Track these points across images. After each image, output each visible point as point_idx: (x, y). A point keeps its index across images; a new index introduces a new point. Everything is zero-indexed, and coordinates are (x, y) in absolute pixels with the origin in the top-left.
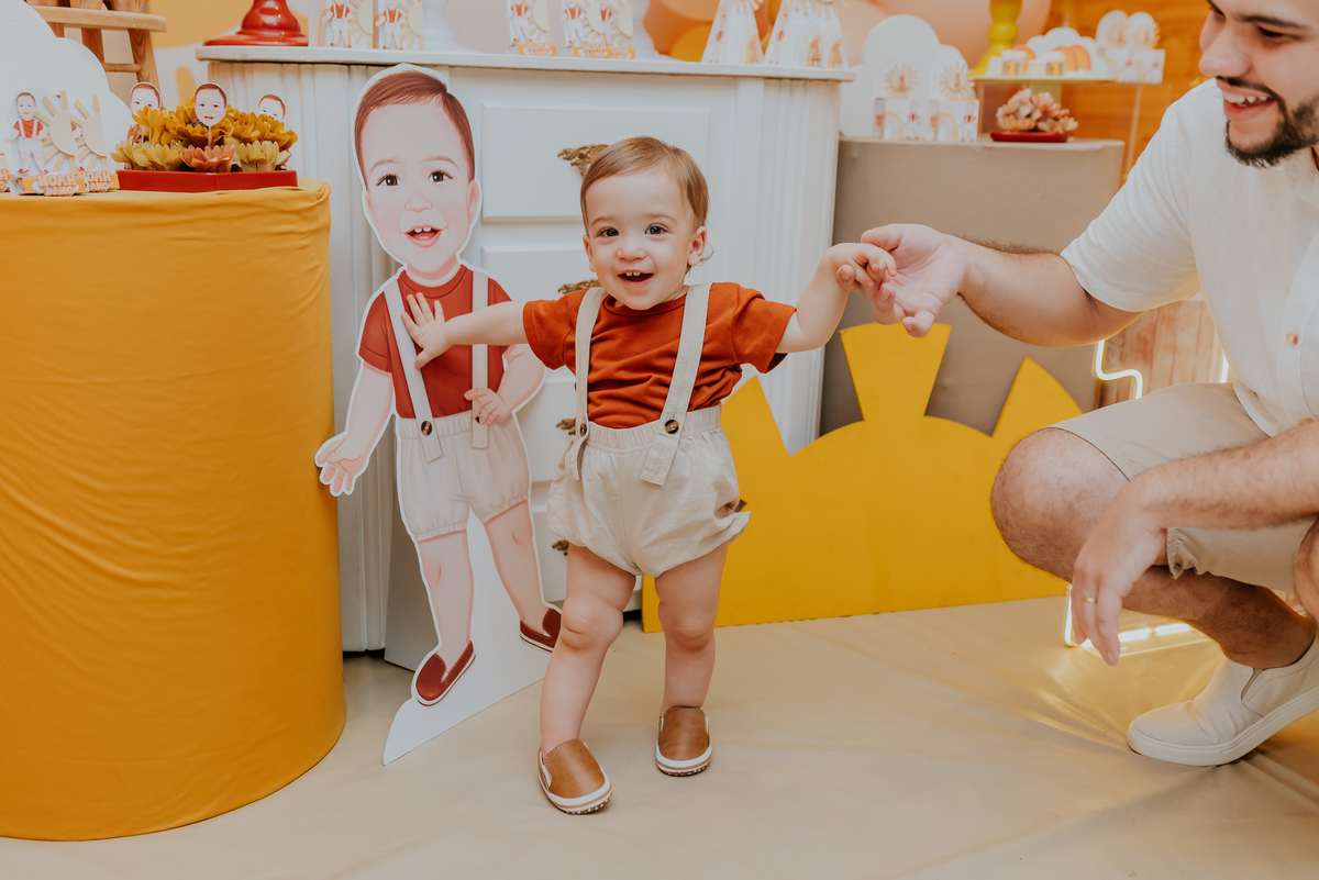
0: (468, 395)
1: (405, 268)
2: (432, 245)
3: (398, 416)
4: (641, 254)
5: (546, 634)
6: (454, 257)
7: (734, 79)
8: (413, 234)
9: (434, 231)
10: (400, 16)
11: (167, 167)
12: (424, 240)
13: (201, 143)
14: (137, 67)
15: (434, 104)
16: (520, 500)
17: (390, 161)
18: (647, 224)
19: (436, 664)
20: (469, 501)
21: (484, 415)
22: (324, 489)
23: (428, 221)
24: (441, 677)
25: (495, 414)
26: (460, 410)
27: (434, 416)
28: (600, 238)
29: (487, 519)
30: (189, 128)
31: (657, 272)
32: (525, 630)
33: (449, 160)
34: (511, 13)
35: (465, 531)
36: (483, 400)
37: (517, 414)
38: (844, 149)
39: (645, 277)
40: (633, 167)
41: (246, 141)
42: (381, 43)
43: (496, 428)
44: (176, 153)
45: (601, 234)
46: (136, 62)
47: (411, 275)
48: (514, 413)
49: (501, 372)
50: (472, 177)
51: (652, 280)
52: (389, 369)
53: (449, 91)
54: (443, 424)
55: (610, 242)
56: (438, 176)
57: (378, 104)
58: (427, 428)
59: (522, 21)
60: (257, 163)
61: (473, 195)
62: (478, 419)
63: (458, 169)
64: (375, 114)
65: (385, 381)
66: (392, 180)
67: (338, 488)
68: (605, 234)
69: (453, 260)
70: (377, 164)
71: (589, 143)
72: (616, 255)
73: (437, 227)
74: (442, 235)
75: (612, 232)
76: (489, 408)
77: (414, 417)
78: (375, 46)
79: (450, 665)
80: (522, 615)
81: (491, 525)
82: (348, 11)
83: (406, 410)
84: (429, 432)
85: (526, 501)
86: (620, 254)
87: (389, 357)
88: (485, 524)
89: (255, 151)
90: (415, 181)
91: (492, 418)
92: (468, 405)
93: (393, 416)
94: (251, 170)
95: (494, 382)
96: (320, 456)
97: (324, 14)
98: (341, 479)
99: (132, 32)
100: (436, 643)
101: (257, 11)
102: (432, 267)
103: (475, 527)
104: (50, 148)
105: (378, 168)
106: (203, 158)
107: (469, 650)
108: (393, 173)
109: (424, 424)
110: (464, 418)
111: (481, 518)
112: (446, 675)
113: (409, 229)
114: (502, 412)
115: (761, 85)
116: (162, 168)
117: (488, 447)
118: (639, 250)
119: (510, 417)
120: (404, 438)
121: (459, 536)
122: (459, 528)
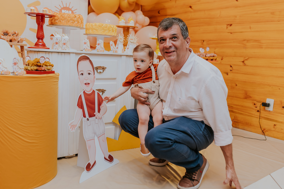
0: (95, 114)
1: (84, 90)
2: (88, 86)
3: (83, 117)
5: (109, 159)
6: (92, 88)
7: (121, 56)
8: (85, 84)
9: (89, 84)
10: (66, 44)
11: (34, 70)
12: (87, 85)
13: (40, 66)
14: (22, 52)
15: (88, 61)
16: (104, 134)
17: (82, 71)
19: (89, 164)
20: (95, 133)
21: (97, 117)
23: (88, 82)
24: (90, 167)
26: (93, 116)
27: (89, 117)
30: (38, 64)
32: (105, 158)
33: (91, 71)
35: (94, 139)
36: (97, 115)
41: (47, 66)
43: (99, 120)
44: (36, 68)
46: (21, 51)
47: (85, 91)
48: (102, 117)
49: (100, 109)
50: (94, 74)
52: (82, 108)
53: (90, 59)
54: (90, 119)
56: (89, 74)
57: (80, 61)
60: (49, 70)
61: (94, 77)
62: (96, 118)
63: (92, 73)
64: (80, 62)
66: (82, 74)
69: (92, 89)
70: (80, 71)
71: (98, 66)
73: (89, 83)
74: (90, 84)
76: (98, 116)
77: (86, 117)
79: (92, 165)
80: (105, 156)
81: (99, 138)
82: (58, 43)
83: (84, 116)
84: (88, 120)
87: (82, 106)
89: (49, 67)
90: (86, 74)
91: (99, 118)
93: (82, 117)
94: (48, 71)
95: (99, 111)
97: (54, 44)
98: (73, 129)
99: (21, 46)
100: (89, 160)
101: (38, 42)
102: (89, 90)
103: (96, 138)
104: (18, 67)
105: (80, 72)
106: (41, 69)
107: (95, 162)
108: (83, 73)
109: (87, 119)
110: (94, 118)
111: (97, 137)
113: (85, 83)
115: (125, 56)
116: (33, 70)
117: (98, 124)
120: (84, 121)
121: (93, 140)
122: (93, 138)
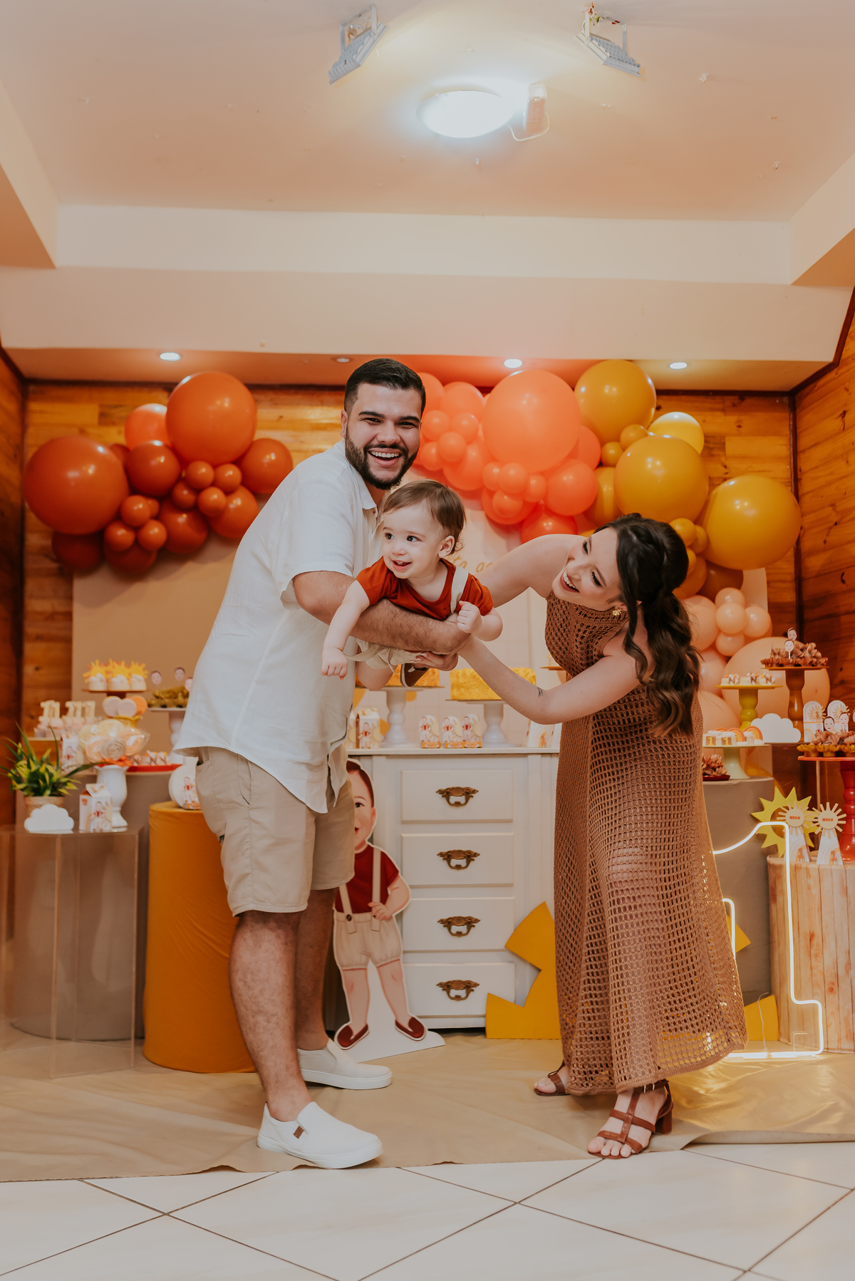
0: (370, 905)
3: (335, 910)
5: (410, 1030)
6: (365, 840)
15: (356, 774)
16: (396, 959)
19: (348, 1031)
20: (369, 955)
21: (378, 915)
24: (350, 1037)
25: (384, 915)
26: (365, 911)
27: (353, 912)
29: (378, 965)
32: (398, 1025)
33: (363, 798)
34: (421, 729)
35: (366, 969)
36: (378, 908)
37: (397, 916)
42: (361, 745)
43: (384, 922)
48: (394, 915)
49: (388, 895)
50: (373, 805)
53: (362, 768)
54: (356, 917)
56: (358, 805)
59: (426, 732)
61: (374, 814)
62: (374, 916)
63: (367, 802)
69: (363, 843)
71: (451, 787)
73: (357, 827)
74: (360, 830)
76: (381, 911)
77: (343, 911)
78: (358, 746)
79: (356, 1032)
80: (397, 1017)
81: (381, 968)
83: (340, 907)
84: (350, 920)
85: (399, 960)
88: (378, 967)
91: (382, 917)
92: (369, 910)
95: (383, 900)
100: (348, 1020)
103: (372, 968)
107: (366, 1029)
109: (348, 916)
110: (367, 915)
111: (375, 964)
112: (353, 1037)
114: (387, 914)
115: (540, 756)
117: (379, 930)
119: (391, 917)
120: (338, 920)
121: (363, 971)
122: (363, 967)
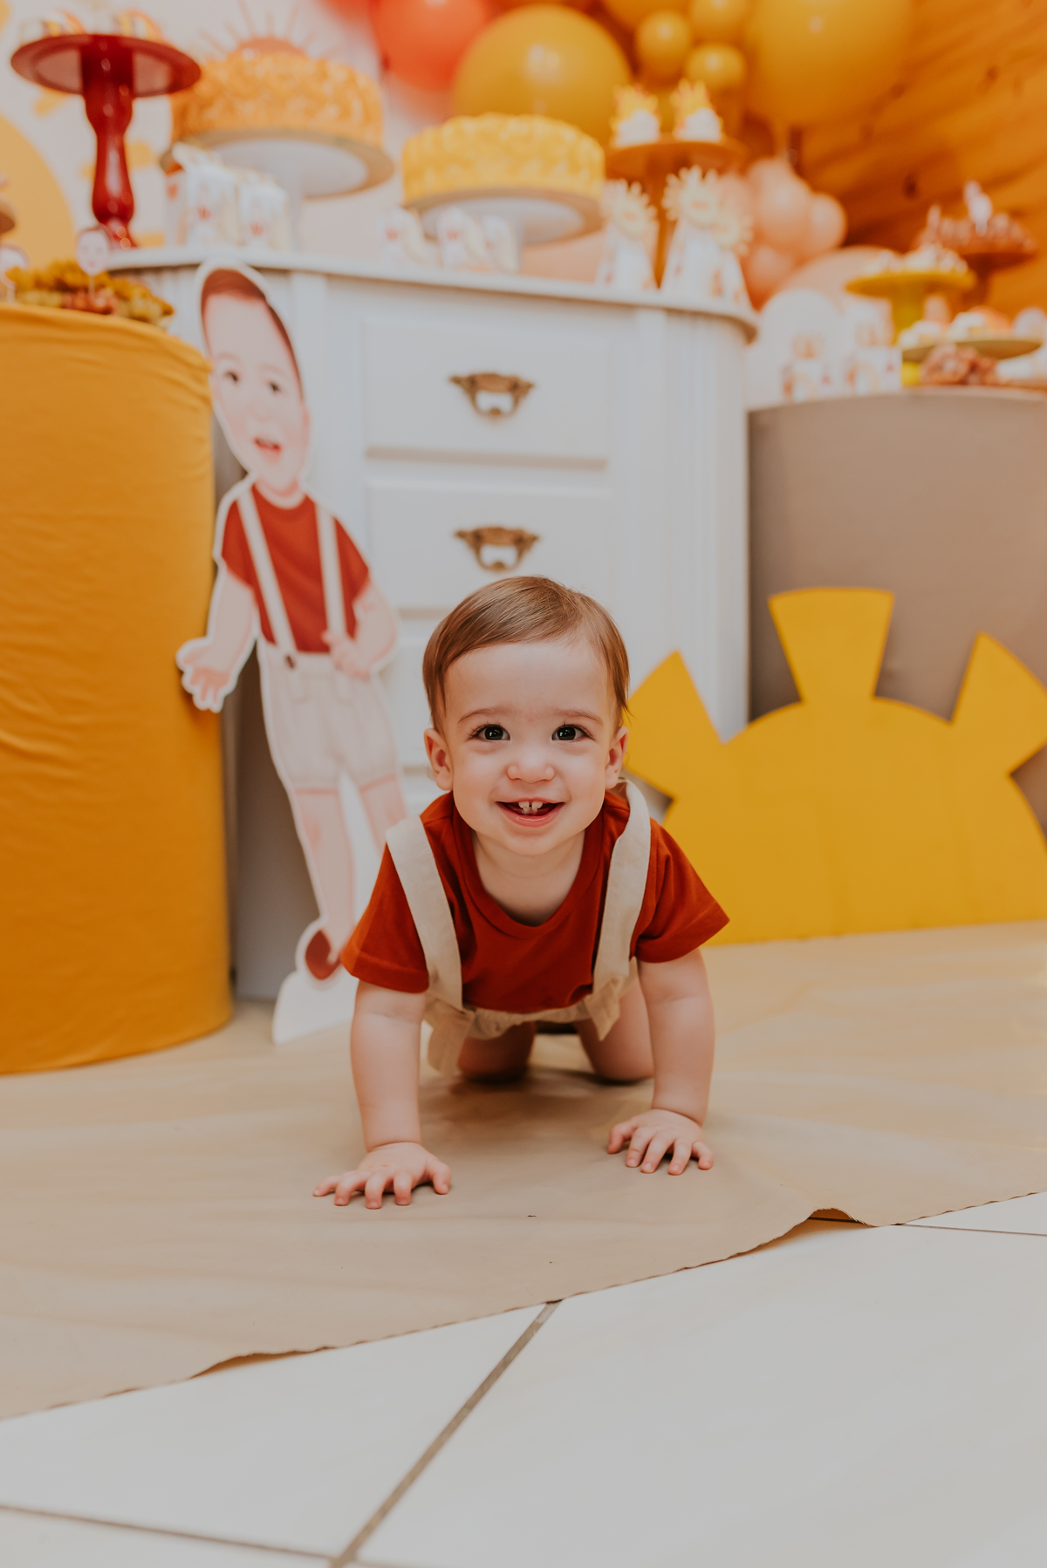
0: (327, 638)
1: (254, 477)
3: (261, 638)
4: (549, 773)
7: (630, 309)
8: (258, 443)
9: (276, 447)
16: (390, 774)
17: (232, 357)
18: (558, 723)
19: (321, 942)
20: (339, 758)
21: (344, 664)
22: (188, 697)
25: (355, 665)
27: (298, 650)
28: (476, 743)
29: (361, 784)
31: (570, 800)
33: (282, 373)
35: (337, 792)
36: (342, 647)
38: (758, 428)
39: (549, 808)
40: (540, 632)
43: (356, 683)
44: (54, 299)
45: (476, 735)
47: (259, 486)
48: (374, 669)
50: (302, 397)
51: (563, 810)
52: (247, 580)
54: (305, 662)
55: (493, 751)
56: (274, 387)
58: (290, 662)
61: (306, 419)
62: (339, 667)
65: (244, 594)
66: (233, 377)
67: (203, 697)
68: (483, 735)
69: (295, 485)
70: (221, 356)
72: (505, 772)
75: (494, 732)
76: (350, 657)
77: (278, 646)
81: (366, 793)
83: (268, 636)
84: (293, 668)
85: (395, 777)
86: (513, 772)
88: (362, 793)
89: (138, 306)
91: (353, 670)
92: (326, 650)
93: (257, 638)
96: (184, 654)
98: (204, 692)
105: (223, 361)
106: (89, 304)
108: (236, 371)
109: (288, 657)
110: (324, 662)
111: (354, 781)
112: (332, 957)
113: (253, 436)
114: (361, 665)
115: (661, 315)
118: (547, 766)
119: (369, 675)
120: (270, 665)
121: (333, 797)
122: (331, 786)
